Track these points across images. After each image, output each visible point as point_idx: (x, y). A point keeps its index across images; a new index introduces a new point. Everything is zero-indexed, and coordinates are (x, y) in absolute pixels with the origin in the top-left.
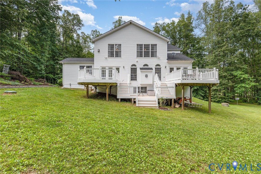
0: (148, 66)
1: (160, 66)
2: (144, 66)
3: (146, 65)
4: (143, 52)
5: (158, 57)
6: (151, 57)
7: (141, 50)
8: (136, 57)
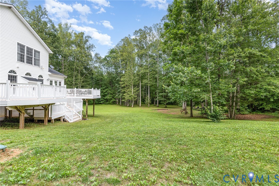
0: (30, 75)
1: (42, 77)
2: (26, 75)
3: (28, 74)
4: (25, 56)
5: (42, 67)
6: (34, 65)
7: (22, 52)
8: (17, 61)
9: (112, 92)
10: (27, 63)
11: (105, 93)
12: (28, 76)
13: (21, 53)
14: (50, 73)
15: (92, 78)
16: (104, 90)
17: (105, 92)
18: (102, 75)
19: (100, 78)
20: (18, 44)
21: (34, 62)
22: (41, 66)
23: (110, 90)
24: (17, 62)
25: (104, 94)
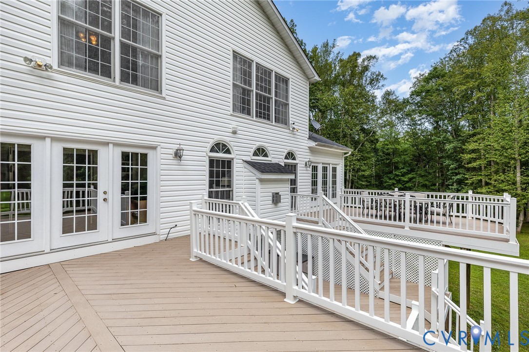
1: (294, 159)
2: (255, 154)
3: (260, 151)
4: (253, 95)
5: (294, 126)
6: (275, 122)
7: (245, 84)
8: (231, 112)
9: (427, 183)
10: (257, 116)
11: (406, 184)
12: (260, 159)
13: (242, 85)
14: (313, 144)
15: (376, 150)
16: (403, 175)
17: (407, 182)
18: (396, 141)
19: (393, 149)
20: (236, 55)
21: (275, 113)
22: (291, 122)
23: (422, 176)
24: (231, 115)
25: (403, 185)
